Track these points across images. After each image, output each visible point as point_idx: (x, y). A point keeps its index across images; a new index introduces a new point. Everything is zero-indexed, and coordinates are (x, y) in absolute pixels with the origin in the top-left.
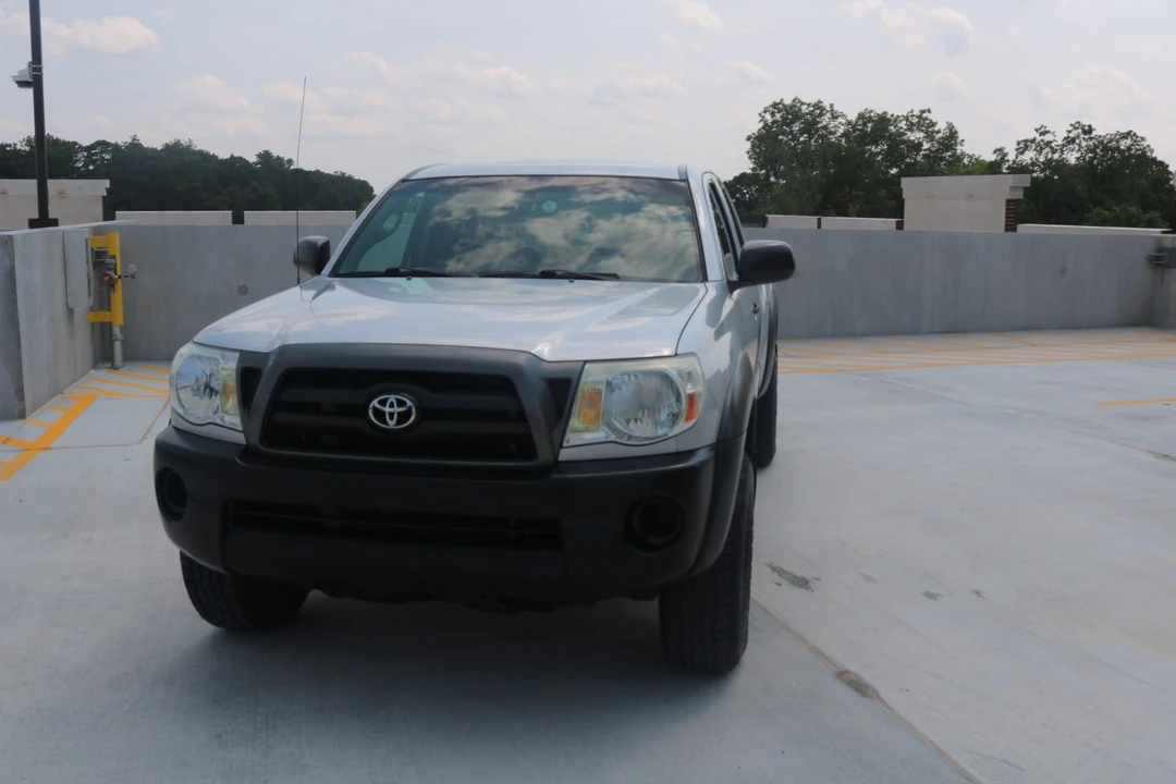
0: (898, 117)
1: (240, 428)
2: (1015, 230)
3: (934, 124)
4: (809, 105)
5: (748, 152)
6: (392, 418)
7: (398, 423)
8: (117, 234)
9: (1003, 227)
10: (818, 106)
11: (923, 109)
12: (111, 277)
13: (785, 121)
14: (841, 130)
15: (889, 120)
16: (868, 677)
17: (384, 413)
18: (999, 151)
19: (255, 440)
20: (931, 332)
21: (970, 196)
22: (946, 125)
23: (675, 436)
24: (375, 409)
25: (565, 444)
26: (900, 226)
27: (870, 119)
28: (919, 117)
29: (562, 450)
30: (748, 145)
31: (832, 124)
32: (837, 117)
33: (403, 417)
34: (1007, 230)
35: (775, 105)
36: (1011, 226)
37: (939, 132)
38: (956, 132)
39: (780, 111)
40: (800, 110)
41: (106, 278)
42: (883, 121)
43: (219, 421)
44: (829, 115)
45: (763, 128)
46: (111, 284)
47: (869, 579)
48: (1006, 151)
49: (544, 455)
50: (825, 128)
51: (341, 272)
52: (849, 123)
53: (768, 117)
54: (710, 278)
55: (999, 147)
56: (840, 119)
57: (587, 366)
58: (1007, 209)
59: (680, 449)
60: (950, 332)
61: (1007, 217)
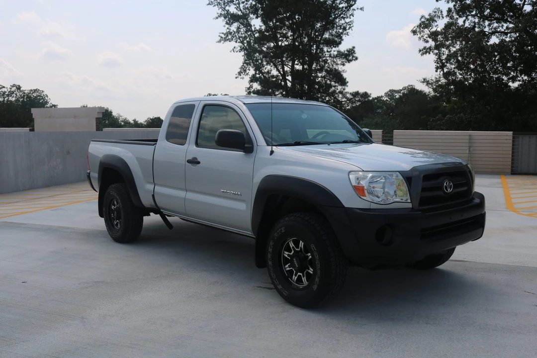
1: (409, 201)
2: (101, 131)
7: (450, 190)
19: (417, 205)
21: (75, 117)
24: (445, 186)
26: (32, 130)
34: (97, 131)
36: (99, 129)
58: (96, 122)
61: (96, 125)
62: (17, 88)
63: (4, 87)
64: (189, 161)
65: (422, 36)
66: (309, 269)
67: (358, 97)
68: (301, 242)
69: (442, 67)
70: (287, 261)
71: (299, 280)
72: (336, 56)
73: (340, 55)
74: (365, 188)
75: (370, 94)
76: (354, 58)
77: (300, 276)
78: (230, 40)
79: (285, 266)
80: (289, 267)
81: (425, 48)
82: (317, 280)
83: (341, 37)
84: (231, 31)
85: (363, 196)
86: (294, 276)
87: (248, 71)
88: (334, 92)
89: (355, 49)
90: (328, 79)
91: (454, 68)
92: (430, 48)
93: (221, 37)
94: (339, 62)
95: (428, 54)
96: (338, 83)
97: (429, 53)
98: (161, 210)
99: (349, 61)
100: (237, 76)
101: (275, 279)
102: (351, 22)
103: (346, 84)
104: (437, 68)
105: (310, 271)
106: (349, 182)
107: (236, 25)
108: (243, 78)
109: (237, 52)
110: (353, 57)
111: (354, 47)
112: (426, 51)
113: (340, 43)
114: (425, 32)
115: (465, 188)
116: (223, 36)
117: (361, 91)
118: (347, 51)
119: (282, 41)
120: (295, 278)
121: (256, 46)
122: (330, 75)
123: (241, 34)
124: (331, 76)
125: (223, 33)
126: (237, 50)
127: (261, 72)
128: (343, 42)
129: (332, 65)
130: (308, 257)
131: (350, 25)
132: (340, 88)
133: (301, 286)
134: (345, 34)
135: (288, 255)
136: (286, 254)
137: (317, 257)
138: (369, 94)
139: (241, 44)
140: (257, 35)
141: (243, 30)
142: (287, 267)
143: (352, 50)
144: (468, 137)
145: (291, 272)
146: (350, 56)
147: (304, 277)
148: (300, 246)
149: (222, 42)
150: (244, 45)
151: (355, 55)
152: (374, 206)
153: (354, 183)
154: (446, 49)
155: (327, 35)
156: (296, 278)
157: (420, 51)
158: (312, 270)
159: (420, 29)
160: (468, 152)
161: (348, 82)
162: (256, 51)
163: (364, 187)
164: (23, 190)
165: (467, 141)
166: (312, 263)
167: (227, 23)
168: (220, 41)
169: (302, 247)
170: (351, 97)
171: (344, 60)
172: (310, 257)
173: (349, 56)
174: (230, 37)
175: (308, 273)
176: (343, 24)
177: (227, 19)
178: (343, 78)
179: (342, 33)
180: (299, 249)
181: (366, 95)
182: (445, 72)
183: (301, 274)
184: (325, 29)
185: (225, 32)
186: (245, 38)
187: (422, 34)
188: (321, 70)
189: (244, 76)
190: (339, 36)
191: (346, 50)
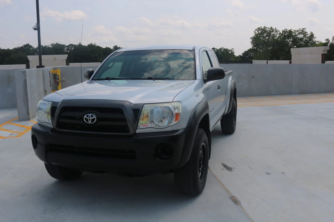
0: (296, 30)
1: (51, 123)
2: (324, 63)
3: (306, 33)
4: (269, 28)
5: (251, 42)
6: (90, 121)
7: (92, 122)
8: (59, 70)
9: (321, 62)
10: (271, 28)
11: (303, 28)
12: (57, 82)
13: (262, 33)
14: (278, 35)
15: (292, 32)
16: (239, 198)
17: (88, 119)
18: (327, 40)
19: (55, 127)
20: (295, 94)
21: (311, 53)
22: (310, 33)
23: (172, 126)
24: (85, 118)
25: (138, 128)
26: (290, 63)
27: (286, 32)
28: (302, 31)
29: (137, 130)
30: (251, 40)
31: (276, 33)
32: (277, 31)
33: (93, 120)
34: (322, 63)
35: (259, 28)
36: (323, 62)
37: (308, 35)
38: (313, 35)
39: (260, 30)
40: (266, 30)
41: (56, 82)
42: (290, 32)
43: (47, 122)
44: (275, 31)
45: (255, 35)
46: (58, 83)
47: (251, 168)
48: (329, 40)
49: (132, 132)
50: (273, 35)
51: (95, 79)
52: (280, 33)
53: (257, 32)
54: (197, 79)
55: (327, 39)
56: (278, 32)
57: (145, 105)
58: (322, 57)
59: (173, 130)
60: (301, 94)
61: (322, 59)
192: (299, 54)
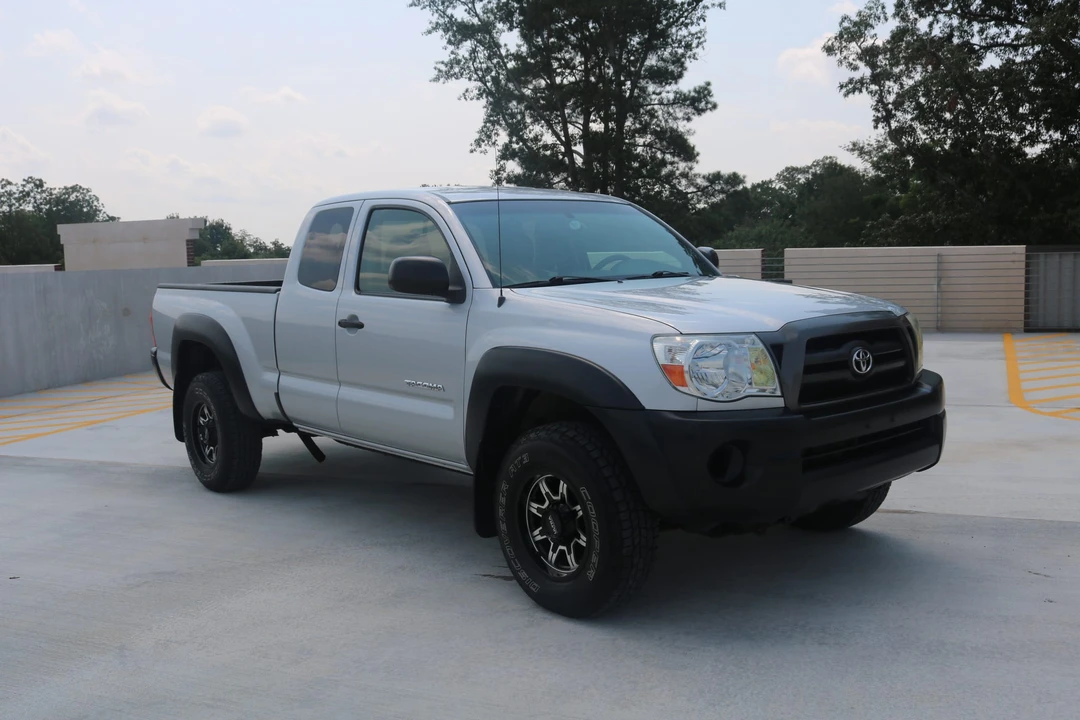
1: (779, 393)
2: (197, 265)
6: (864, 366)
7: (867, 368)
9: (186, 264)
17: (860, 362)
19: (794, 400)
21: (145, 239)
24: (856, 360)
26: (61, 268)
34: (189, 265)
36: (193, 262)
58: (188, 249)
61: (188, 255)
62: (35, 185)
63: (10, 183)
64: (342, 324)
65: (845, 58)
66: (579, 538)
67: (720, 183)
68: (562, 482)
69: (887, 118)
70: (536, 522)
71: (562, 560)
72: (674, 102)
73: (681, 100)
74: (686, 368)
75: (744, 177)
76: (710, 106)
77: (562, 551)
78: (457, 76)
79: (532, 531)
80: (541, 533)
81: (851, 81)
82: (594, 559)
83: (683, 63)
84: (460, 57)
85: (683, 386)
86: (551, 553)
87: (494, 138)
88: (671, 174)
89: (711, 88)
90: (659, 149)
91: (912, 120)
92: (861, 81)
93: (440, 71)
94: (680, 115)
95: (857, 93)
96: (679, 156)
97: (861, 91)
98: (295, 424)
99: (700, 111)
100: (473, 148)
101: (514, 560)
102: (700, 32)
103: (695, 157)
104: (877, 121)
105: (581, 542)
106: (653, 358)
107: (468, 45)
108: (485, 152)
109: (471, 99)
110: (707, 103)
111: (708, 84)
112: (853, 87)
113: (680, 75)
114: (852, 49)
115: (901, 364)
116: (443, 68)
117: (726, 171)
118: (695, 91)
119: (562, 74)
120: (553, 556)
121: (511, 85)
122: (661, 140)
123: (480, 63)
124: (665, 143)
125: (443, 63)
126: (472, 95)
127: (521, 139)
128: (685, 73)
129: (666, 121)
130: (576, 512)
131: (700, 38)
132: (682, 166)
133: (564, 573)
134: (690, 57)
135: (538, 510)
136: (534, 507)
137: (593, 513)
138: (741, 177)
139: (479, 84)
140: (511, 65)
141: (482, 53)
142: (537, 535)
143: (706, 89)
144: (935, 259)
145: (544, 544)
146: (701, 102)
147: (569, 553)
148: (561, 491)
149: (442, 80)
150: (486, 85)
151: (711, 99)
152: (704, 406)
153: (663, 361)
154: (895, 82)
155: (652, 61)
156: (555, 555)
157: (842, 87)
158: (585, 539)
159: (841, 43)
160: (935, 288)
161: (698, 154)
162: (510, 96)
163: (683, 366)
164: (36, 391)
165: (935, 266)
166: (584, 525)
167: (450, 42)
168: (437, 79)
169: (565, 493)
170: (706, 184)
171: (690, 110)
172: (581, 513)
173: (699, 101)
174: (457, 70)
175: (577, 545)
176: (685, 37)
177: (450, 33)
178: (689, 146)
179: (683, 55)
180: (559, 498)
181: (735, 179)
182: (893, 128)
183: (564, 548)
184: (648, 47)
185: (446, 60)
186: (488, 70)
187: (845, 53)
188: (643, 131)
189: (488, 148)
190: (678, 61)
191: (692, 89)
192: (94, 242)
